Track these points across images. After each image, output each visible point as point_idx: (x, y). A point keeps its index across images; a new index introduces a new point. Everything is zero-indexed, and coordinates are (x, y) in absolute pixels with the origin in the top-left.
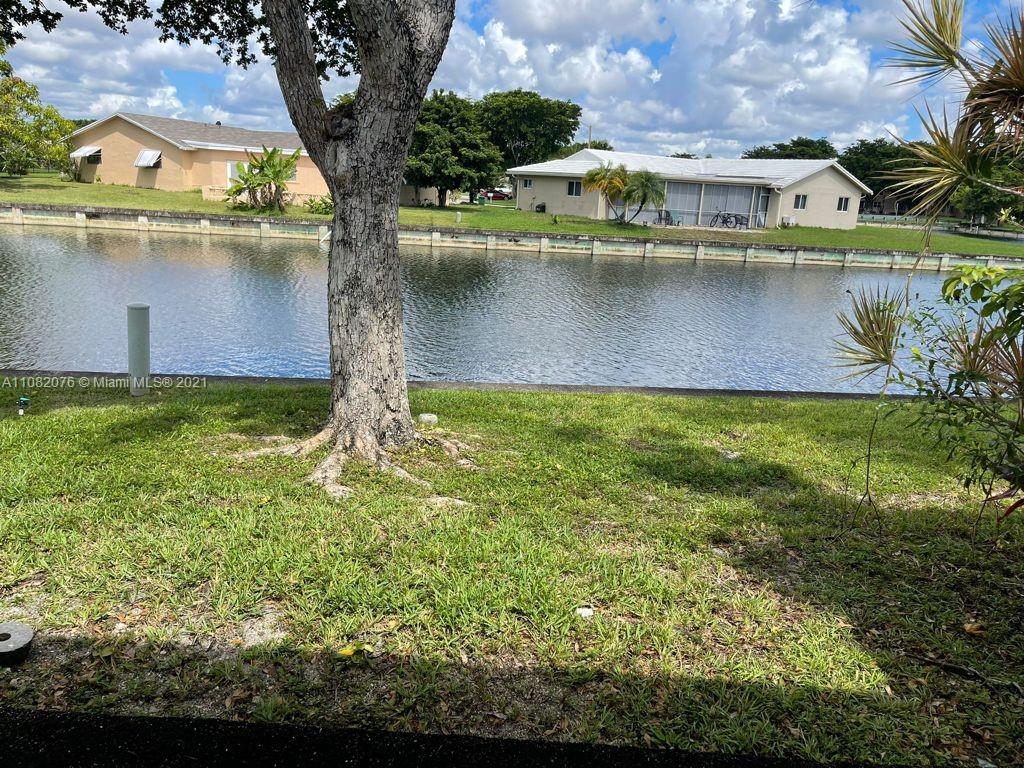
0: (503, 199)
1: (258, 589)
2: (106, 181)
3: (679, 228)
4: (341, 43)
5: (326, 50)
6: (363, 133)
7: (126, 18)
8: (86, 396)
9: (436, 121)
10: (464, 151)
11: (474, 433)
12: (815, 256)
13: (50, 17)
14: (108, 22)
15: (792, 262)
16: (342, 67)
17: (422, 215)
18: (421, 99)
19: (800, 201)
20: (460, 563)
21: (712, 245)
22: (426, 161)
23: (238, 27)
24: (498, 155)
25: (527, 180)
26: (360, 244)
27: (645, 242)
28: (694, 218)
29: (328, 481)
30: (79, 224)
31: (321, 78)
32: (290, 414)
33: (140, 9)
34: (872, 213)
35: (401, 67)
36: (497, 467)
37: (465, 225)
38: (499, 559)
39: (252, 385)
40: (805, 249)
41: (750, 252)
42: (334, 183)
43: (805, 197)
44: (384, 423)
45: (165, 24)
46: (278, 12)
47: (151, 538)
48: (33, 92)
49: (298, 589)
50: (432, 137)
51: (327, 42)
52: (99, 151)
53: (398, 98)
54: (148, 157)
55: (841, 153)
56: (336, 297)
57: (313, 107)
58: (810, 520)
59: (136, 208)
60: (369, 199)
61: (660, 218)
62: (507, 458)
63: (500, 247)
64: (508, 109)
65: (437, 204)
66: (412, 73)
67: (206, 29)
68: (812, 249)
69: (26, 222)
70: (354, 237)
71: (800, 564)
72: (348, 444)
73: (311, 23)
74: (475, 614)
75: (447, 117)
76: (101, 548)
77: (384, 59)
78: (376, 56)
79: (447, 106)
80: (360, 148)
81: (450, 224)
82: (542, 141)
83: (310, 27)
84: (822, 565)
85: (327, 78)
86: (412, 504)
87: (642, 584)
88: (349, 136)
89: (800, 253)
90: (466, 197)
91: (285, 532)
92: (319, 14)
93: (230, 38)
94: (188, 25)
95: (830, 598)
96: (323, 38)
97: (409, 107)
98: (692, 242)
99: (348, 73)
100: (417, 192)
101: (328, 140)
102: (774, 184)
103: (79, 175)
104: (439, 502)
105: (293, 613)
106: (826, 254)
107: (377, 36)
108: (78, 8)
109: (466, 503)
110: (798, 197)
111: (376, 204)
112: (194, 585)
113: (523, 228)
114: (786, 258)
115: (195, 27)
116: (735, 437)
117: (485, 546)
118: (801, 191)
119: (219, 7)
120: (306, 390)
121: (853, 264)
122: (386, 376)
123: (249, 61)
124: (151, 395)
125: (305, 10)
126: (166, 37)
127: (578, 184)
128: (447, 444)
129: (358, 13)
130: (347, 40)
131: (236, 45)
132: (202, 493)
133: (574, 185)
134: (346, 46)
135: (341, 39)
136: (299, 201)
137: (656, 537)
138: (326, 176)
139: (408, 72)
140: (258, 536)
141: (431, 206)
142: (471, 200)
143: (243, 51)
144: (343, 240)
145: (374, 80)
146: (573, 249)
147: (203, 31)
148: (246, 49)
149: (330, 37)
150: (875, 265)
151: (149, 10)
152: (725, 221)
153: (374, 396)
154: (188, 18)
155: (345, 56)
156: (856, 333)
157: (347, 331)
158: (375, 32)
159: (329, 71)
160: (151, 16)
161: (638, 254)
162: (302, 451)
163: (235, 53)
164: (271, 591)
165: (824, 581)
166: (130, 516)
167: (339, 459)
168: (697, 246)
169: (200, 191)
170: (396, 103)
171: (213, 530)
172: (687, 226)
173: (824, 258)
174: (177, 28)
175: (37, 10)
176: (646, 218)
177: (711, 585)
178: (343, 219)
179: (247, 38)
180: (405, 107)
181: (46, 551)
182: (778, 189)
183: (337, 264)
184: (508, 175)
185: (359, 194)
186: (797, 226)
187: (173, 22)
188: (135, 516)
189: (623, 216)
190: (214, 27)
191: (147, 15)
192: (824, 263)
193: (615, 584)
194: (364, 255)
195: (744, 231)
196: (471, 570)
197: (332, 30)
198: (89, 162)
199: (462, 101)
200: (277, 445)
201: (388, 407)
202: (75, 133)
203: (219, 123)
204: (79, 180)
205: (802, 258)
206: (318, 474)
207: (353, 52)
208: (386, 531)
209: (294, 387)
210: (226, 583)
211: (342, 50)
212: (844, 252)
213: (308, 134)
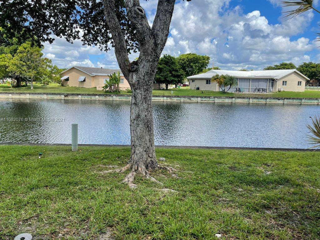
0: (186, 86)
1: (105, 222)
2: (70, 86)
3: (243, 93)
4: (135, 43)
5: (130, 45)
6: (141, 70)
7: (73, 39)
8: (59, 152)
9: (164, 64)
10: (173, 72)
11: (177, 164)
12: (291, 101)
13: (51, 40)
14: (67, 40)
15: (283, 103)
16: (135, 50)
17: (161, 92)
18: (159, 58)
19: (284, 83)
20: (173, 215)
21: (255, 98)
22: (162, 76)
23: (105, 40)
24: (184, 73)
25: (193, 80)
26: (140, 104)
27: (232, 98)
28: (248, 90)
29: (130, 182)
30: (62, 98)
31: (128, 53)
32: (119, 158)
33: (77, 37)
34: (309, 86)
35: (152, 49)
36: (186, 177)
37: (174, 95)
38: (186, 213)
39: (108, 148)
40: (287, 99)
41: (268, 100)
42: (132, 85)
43: (286, 82)
44: (148, 162)
45: (84, 40)
46: (115, 35)
47: (72, 203)
48: (50, 61)
49: (118, 223)
50: (163, 69)
51: (131, 43)
52: (68, 77)
53: (151, 58)
54: (82, 78)
55: (297, 67)
56: (133, 121)
57: (126, 62)
58: (300, 200)
59: (78, 93)
60: (143, 90)
61: (237, 90)
62: (189, 174)
63: (185, 101)
64: (186, 59)
65: (165, 88)
66: (156, 50)
67: (96, 41)
68: (290, 99)
69: (48, 98)
70: (138, 102)
71: (298, 217)
72: (136, 169)
73: (126, 37)
74: (178, 235)
75: (168, 62)
76: (57, 206)
77: (147, 46)
78: (144, 46)
79: (168, 59)
80: (140, 74)
81: (169, 95)
82: (197, 68)
83: (126, 39)
84: (307, 218)
85: (130, 53)
86: (156, 191)
87: (239, 225)
88: (136, 71)
89: (285, 100)
90: (174, 86)
91: (115, 201)
92: (128, 35)
93: (103, 43)
94: (91, 40)
95: (311, 231)
96: (129, 42)
97: (155, 61)
98: (248, 97)
99: (137, 51)
100: (159, 85)
101: (130, 72)
102: (275, 78)
103: (63, 84)
104: (166, 190)
105: (116, 232)
106: (294, 100)
107: (145, 40)
108: (59, 37)
109: (175, 191)
110: (283, 82)
111: (145, 91)
112: (85, 221)
113: (192, 95)
114: (281, 102)
115: (93, 41)
116: (268, 166)
117: (182, 208)
118: (284, 80)
119: (99, 35)
120: (124, 149)
121: (304, 103)
122: (148, 146)
123: (108, 50)
124: (78, 151)
125: (124, 34)
126: (84, 44)
127: (210, 81)
128: (168, 169)
129: (139, 33)
130: (136, 42)
131: (105, 45)
132: (90, 186)
133: (208, 81)
134: (136, 44)
135: (134, 42)
136: (124, 90)
137: (243, 205)
138: (130, 83)
139: (155, 50)
140: (106, 203)
141: (163, 89)
142: (176, 87)
143: (106, 47)
144: (135, 103)
145: (144, 53)
146: (208, 101)
147: (95, 42)
148: (107, 46)
149: (131, 41)
150: (312, 103)
151: (79, 37)
152: (259, 91)
153: (144, 153)
154: (91, 38)
155: (136, 47)
156: (314, 132)
157: (136, 132)
158: (144, 38)
159: (131, 51)
160: (80, 38)
161: (230, 102)
162: (122, 171)
163: (104, 48)
164: (109, 223)
165: (308, 224)
166: (67, 195)
167: (133, 174)
168: (250, 99)
169: (96, 88)
170: (151, 60)
171: (92, 201)
172: (246, 92)
173: (294, 101)
174: (88, 41)
175: (48, 38)
176: (232, 90)
177: (265, 226)
178: (135, 97)
179: (107, 43)
180: (154, 61)
181: (40, 206)
182: (276, 80)
183: (133, 111)
184: (187, 79)
185: (140, 89)
186: (284, 91)
187: (86, 40)
188: (68, 194)
189: (224, 90)
190: (98, 41)
191: (79, 38)
192: (294, 103)
193: (229, 224)
194: (141, 107)
195: (265, 93)
196: (177, 218)
197: (132, 39)
198: (66, 81)
199: (172, 57)
200: (114, 169)
201: (149, 156)
202: (62, 73)
203: (102, 68)
204: (63, 86)
205: (286, 101)
206: (126, 180)
207: (138, 45)
208: (148, 201)
209: (121, 148)
210: (94, 220)
211: (135, 45)
212: (301, 99)
213: (124, 71)
